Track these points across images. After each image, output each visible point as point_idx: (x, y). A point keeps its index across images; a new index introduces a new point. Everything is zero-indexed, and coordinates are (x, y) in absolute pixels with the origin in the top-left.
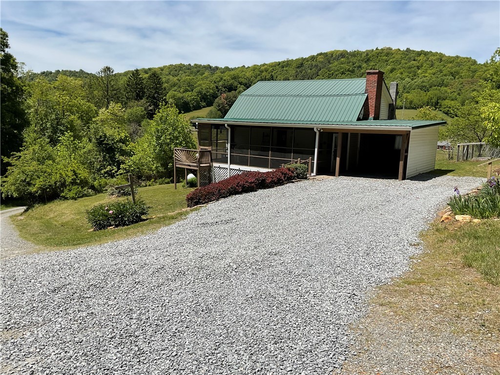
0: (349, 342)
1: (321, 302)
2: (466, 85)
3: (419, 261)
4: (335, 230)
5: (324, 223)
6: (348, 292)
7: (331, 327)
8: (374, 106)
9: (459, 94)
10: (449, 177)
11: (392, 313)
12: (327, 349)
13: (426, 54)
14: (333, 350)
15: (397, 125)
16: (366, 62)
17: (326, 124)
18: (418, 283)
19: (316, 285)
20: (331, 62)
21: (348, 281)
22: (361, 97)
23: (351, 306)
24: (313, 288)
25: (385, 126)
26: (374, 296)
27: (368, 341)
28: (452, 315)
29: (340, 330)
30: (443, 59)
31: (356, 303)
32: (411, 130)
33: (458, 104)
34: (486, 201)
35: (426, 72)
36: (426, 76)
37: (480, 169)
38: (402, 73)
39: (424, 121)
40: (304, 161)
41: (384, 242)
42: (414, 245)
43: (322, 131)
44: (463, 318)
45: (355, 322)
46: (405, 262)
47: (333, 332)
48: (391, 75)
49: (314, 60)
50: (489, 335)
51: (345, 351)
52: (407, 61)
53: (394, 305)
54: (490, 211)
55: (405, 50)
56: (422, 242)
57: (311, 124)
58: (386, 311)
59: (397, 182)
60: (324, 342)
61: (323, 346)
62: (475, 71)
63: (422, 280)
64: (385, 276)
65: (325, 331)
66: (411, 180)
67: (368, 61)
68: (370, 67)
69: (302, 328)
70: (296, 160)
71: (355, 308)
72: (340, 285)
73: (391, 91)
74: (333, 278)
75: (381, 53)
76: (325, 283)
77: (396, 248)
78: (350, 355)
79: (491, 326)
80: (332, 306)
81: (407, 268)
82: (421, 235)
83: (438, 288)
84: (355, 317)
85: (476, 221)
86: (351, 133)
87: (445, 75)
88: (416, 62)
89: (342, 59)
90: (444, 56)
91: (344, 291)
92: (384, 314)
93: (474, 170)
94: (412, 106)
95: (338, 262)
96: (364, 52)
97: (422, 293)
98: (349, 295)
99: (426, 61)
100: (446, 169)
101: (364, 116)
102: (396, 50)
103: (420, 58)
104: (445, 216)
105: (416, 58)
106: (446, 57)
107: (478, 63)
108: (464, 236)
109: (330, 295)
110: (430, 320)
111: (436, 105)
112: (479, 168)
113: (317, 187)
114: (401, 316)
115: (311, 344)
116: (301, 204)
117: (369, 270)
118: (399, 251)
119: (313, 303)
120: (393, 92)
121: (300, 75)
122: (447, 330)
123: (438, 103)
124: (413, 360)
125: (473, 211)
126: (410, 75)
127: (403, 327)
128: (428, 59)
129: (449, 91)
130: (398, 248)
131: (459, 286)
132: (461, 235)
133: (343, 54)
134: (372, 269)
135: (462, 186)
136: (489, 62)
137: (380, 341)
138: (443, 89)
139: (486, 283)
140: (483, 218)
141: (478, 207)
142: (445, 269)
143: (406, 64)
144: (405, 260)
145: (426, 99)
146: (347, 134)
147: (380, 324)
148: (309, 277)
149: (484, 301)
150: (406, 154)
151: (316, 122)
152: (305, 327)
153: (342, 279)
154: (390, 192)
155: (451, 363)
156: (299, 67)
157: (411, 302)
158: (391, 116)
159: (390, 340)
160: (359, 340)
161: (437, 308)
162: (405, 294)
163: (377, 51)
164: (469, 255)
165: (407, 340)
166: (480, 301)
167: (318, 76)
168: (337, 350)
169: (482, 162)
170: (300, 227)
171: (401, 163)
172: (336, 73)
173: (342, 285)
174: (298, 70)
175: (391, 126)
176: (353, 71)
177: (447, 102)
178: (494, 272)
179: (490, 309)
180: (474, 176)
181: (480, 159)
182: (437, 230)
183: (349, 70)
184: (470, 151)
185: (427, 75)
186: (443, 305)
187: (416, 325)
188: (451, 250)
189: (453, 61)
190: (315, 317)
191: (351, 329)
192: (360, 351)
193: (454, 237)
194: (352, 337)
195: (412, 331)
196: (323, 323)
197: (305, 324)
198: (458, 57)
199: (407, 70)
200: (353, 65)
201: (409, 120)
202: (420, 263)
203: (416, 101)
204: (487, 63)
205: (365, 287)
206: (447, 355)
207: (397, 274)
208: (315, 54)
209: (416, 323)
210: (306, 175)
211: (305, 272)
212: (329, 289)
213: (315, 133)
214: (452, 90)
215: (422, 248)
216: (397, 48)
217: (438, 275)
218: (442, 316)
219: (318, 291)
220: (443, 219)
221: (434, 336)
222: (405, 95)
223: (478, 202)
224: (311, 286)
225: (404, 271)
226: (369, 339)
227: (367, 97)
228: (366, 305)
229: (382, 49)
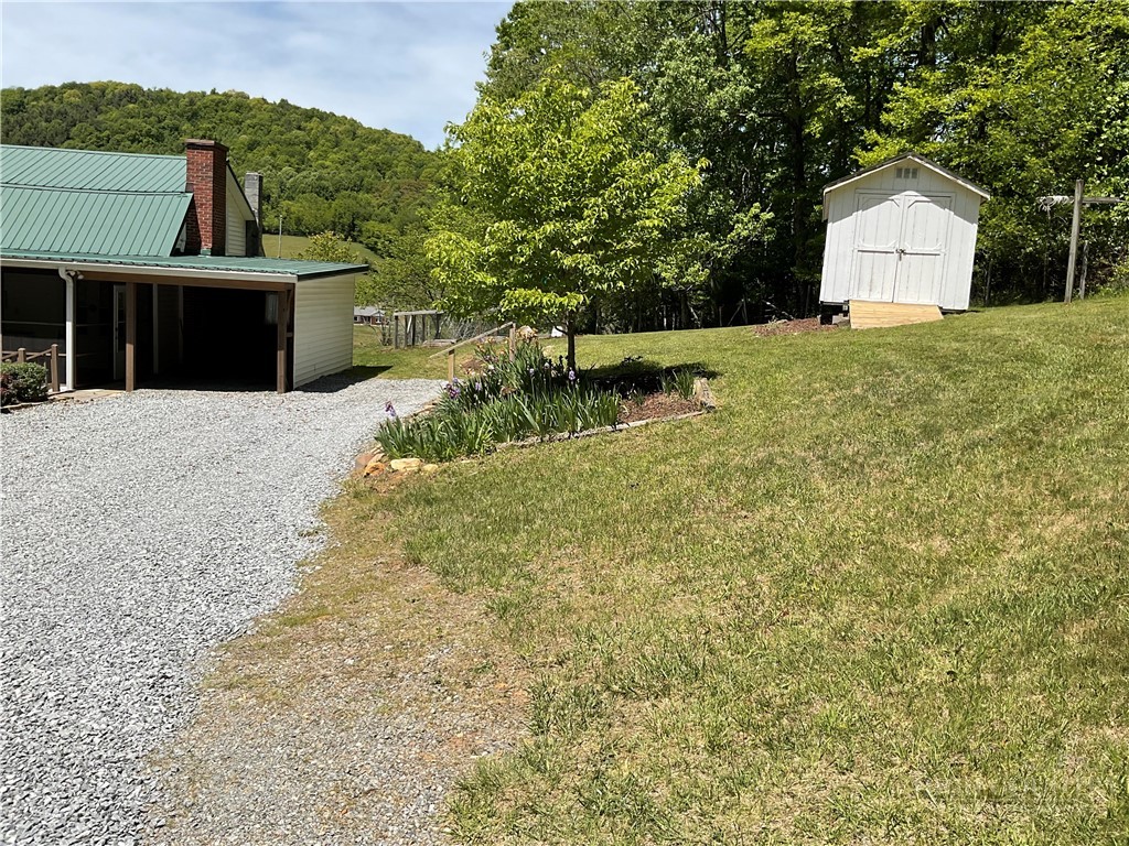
0: (146, 798)
1: (75, 716)
2: (405, 191)
3: (318, 568)
4: (124, 525)
5: (95, 510)
6: (149, 673)
7: (101, 772)
8: (210, 222)
9: (394, 210)
10: (381, 381)
11: (253, 701)
12: (87, 832)
13: (323, 117)
14: (105, 830)
15: (265, 269)
16: (189, 120)
17: (90, 261)
18: (314, 617)
19: (62, 676)
20: (103, 108)
21: (150, 647)
22: (177, 199)
23: (156, 707)
24: (55, 684)
25: (238, 270)
26: (212, 670)
27: (194, 782)
28: (379, 675)
29: (124, 775)
30: (359, 132)
31: (169, 697)
32: (295, 281)
33: (393, 231)
34: (446, 428)
35: (326, 158)
36: (327, 166)
37: (437, 364)
38: (273, 155)
39: (324, 264)
40: (37, 354)
41: (241, 538)
42: (309, 534)
43: (81, 277)
44: (400, 675)
45: (163, 743)
46: (288, 574)
47: (107, 784)
48: (250, 155)
49: (56, 99)
50: (449, 698)
51: (136, 824)
52: (283, 129)
53: (259, 680)
54: (452, 446)
55: (278, 102)
56: (325, 525)
57: (50, 259)
58: (240, 700)
59: (275, 397)
60: (81, 815)
61: (77, 828)
62: (421, 166)
63: (321, 610)
64: (238, 617)
65: (84, 787)
66: (305, 391)
67: (193, 117)
68: (201, 133)
69: (18, 797)
70: (13, 353)
71: (164, 709)
72: (130, 660)
73: (248, 192)
74: (112, 648)
75: (224, 104)
76: (89, 664)
77: (268, 547)
78: (148, 831)
79: (452, 680)
80: (104, 719)
81: (291, 589)
82: (324, 511)
83: (354, 621)
84: (165, 731)
85: (430, 467)
86: (159, 285)
87: (365, 168)
88: (302, 133)
89: (131, 106)
90: (360, 126)
91: (139, 674)
92: (236, 708)
93: (428, 366)
94: (299, 229)
95: (127, 604)
96: (184, 96)
97: (319, 640)
98: (151, 681)
99: (324, 133)
100: (375, 364)
101: (188, 245)
102: (258, 100)
103: (312, 125)
104: (372, 463)
105: (303, 124)
106: (365, 129)
107: (426, 149)
108: (406, 501)
109: (101, 693)
110: (336, 695)
111: (351, 231)
112: (433, 360)
113: (77, 420)
114: (274, 703)
115: (42, 832)
116: (29, 466)
117: (204, 608)
118: (274, 552)
119: (54, 722)
120: (252, 193)
121: (18, 134)
122: (368, 711)
123: (354, 225)
124: (296, 799)
125: (423, 449)
126: (293, 160)
127: (278, 727)
128: (328, 128)
129: (374, 202)
130: (274, 545)
131: (397, 608)
132: (402, 499)
133: (132, 94)
134: (212, 605)
135: (406, 399)
136: (443, 149)
137: (222, 776)
138: (362, 196)
139: (445, 591)
140: (441, 461)
141: (431, 439)
142: (371, 577)
143: (282, 133)
144: (287, 572)
145: (329, 216)
146: (151, 286)
147: (224, 734)
148: (46, 657)
149: (440, 630)
150: (289, 335)
151: (64, 253)
152: (26, 793)
153: (135, 644)
154: (259, 421)
155: (375, 782)
156: (13, 111)
157: (297, 664)
158: (253, 249)
159: (247, 767)
160: (172, 785)
161: (350, 666)
162: (283, 649)
163: (215, 97)
164: (414, 540)
165: (285, 756)
166: (434, 631)
167: (68, 138)
168: (115, 828)
169: (440, 349)
170: (26, 529)
171: (281, 355)
172: (117, 137)
173: (135, 660)
174: (12, 120)
175: (251, 271)
176: (159, 138)
177: (372, 226)
178: (460, 566)
179: (450, 644)
180: (427, 377)
181: (439, 343)
182: (357, 495)
183: (148, 134)
184: (419, 326)
185: (328, 163)
186: (361, 656)
187: (305, 715)
188: (382, 535)
189: (379, 139)
190: (57, 758)
191: (153, 763)
192: (173, 813)
193: (388, 505)
194: (153, 784)
195: (297, 731)
196: (78, 769)
197: (27, 785)
198: (386, 132)
199: (284, 148)
200: (160, 122)
201: (291, 260)
202: (319, 572)
203: (308, 219)
204: (439, 151)
205: (192, 652)
206: (367, 767)
207: (267, 607)
208: (58, 85)
209: (306, 711)
210: (46, 390)
211: (34, 647)
212: (98, 677)
213: (64, 282)
214: (381, 201)
215: (325, 538)
216: (259, 96)
217: (354, 593)
218: (360, 681)
219: (70, 689)
220: (367, 470)
221: (343, 730)
222: (285, 203)
223: (431, 430)
224: (51, 680)
225: (283, 597)
226: (197, 779)
227: (193, 200)
228: (193, 695)
229: (225, 94)
